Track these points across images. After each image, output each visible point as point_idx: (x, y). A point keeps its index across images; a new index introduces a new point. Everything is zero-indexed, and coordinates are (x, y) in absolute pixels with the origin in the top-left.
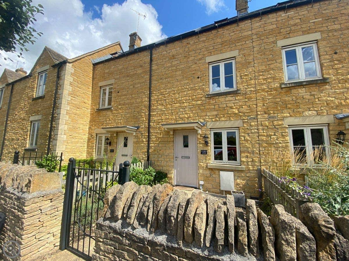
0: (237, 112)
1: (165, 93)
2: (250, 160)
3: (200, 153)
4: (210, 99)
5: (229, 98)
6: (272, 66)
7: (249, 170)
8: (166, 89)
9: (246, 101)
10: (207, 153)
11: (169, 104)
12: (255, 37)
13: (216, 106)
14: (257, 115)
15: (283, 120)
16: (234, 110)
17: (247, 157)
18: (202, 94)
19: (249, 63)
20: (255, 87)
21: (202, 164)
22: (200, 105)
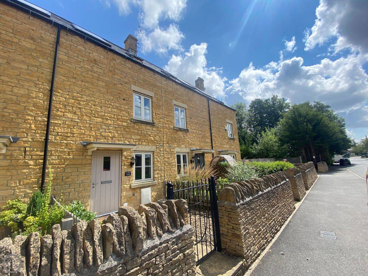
0: (153, 139)
1: (80, 99)
2: (159, 175)
3: (124, 175)
4: (135, 124)
5: (148, 127)
6: (170, 114)
7: (159, 183)
8: (82, 95)
9: (158, 133)
10: (130, 174)
11: (86, 115)
13: (139, 131)
14: (163, 144)
15: (174, 148)
16: (151, 137)
18: (127, 117)
19: (160, 106)
20: (163, 124)
21: (125, 186)
22: (126, 127)
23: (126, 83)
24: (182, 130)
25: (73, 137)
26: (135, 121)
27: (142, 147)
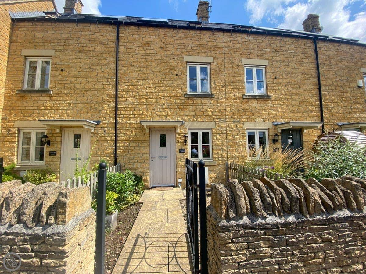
0: (211, 114)
1: (137, 84)
2: (220, 156)
3: (179, 152)
4: (188, 99)
5: (205, 101)
6: (238, 79)
7: (219, 164)
8: (138, 80)
9: (218, 106)
10: (185, 151)
11: (143, 98)
12: (226, 49)
13: (194, 106)
14: (226, 118)
15: (243, 124)
16: (209, 112)
17: (218, 153)
18: (180, 93)
19: (222, 72)
20: (225, 94)
21: (180, 162)
22: (178, 103)
23: (178, 56)
24: (257, 97)
25: (135, 117)
26: (188, 96)
27: (197, 124)
